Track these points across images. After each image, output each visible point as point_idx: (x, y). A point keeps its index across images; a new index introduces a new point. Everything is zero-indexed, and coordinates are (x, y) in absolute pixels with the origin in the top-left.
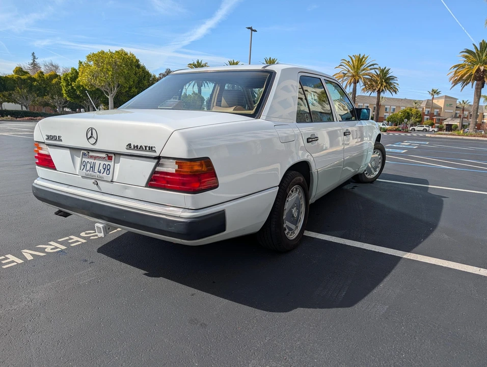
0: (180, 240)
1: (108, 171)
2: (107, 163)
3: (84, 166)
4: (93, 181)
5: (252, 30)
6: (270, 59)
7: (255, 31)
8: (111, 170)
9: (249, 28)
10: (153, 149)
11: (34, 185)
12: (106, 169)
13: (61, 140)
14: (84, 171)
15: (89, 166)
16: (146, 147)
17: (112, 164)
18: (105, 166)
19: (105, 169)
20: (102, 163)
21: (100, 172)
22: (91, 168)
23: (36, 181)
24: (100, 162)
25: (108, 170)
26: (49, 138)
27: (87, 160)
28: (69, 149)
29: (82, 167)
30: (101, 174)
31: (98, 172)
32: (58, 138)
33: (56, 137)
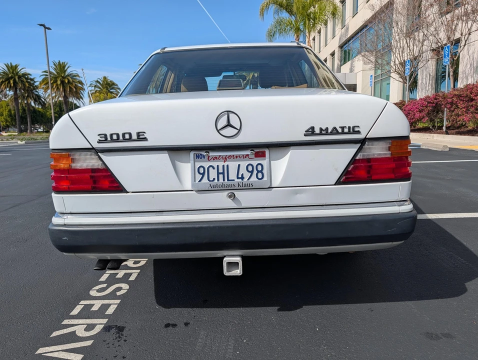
0: (391, 243)
1: (260, 174)
2: (255, 163)
3: (203, 174)
4: (226, 193)
5: (46, 28)
6: (59, 62)
7: (49, 29)
8: (265, 171)
9: (41, 25)
10: (356, 129)
11: (51, 227)
12: (255, 172)
13: (145, 139)
14: (205, 180)
15: (213, 174)
16: (343, 128)
17: (265, 162)
18: (250, 167)
19: (252, 172)
20: (244, 164)
21: (242, 178)
22: (221, 176)
23: (56, 220)
24: (239, 163)
25: (258, 172)
26: (104, 138)
27: (206, 165)
28: (166, 152)
29: (199, 177)
30: (246, 180)
31: (237, 180)
32: (134, 137)
33: (130, 134)
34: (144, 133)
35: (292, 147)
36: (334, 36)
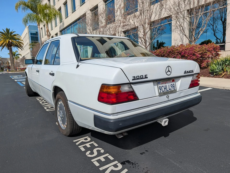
1: (174, 87)
3: (161, 89)
4: (166, 96)
8: (175, 86)
10: (193, 71)
12: (173, 87)
13: (147, 78)
14: (162, 91)
15: (163, 88)
17: (174, 83)
18: (171, 85)
19: (172, 87)
21: (170, 89)
22: (165, 89)
24: (169, 84)
26: (134, 78)
27: (161, 86)
28: (152, 82)
29: (160, 90)
30: (171, 90)
31: (169, 90)
32: (144, 77)
33: (143, 76)
34: (147, 75)
35: (181, 78)
36: (56, 26)
